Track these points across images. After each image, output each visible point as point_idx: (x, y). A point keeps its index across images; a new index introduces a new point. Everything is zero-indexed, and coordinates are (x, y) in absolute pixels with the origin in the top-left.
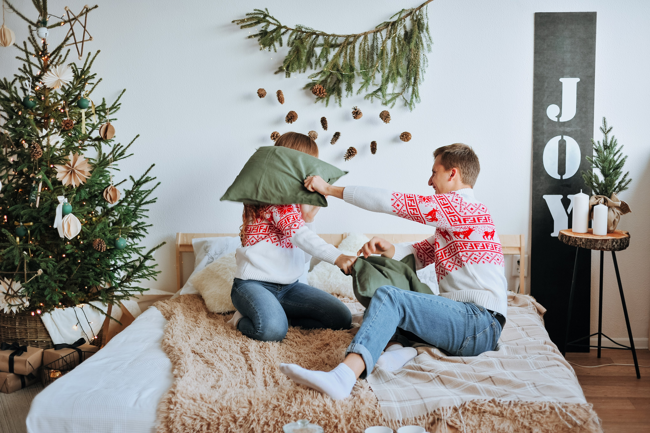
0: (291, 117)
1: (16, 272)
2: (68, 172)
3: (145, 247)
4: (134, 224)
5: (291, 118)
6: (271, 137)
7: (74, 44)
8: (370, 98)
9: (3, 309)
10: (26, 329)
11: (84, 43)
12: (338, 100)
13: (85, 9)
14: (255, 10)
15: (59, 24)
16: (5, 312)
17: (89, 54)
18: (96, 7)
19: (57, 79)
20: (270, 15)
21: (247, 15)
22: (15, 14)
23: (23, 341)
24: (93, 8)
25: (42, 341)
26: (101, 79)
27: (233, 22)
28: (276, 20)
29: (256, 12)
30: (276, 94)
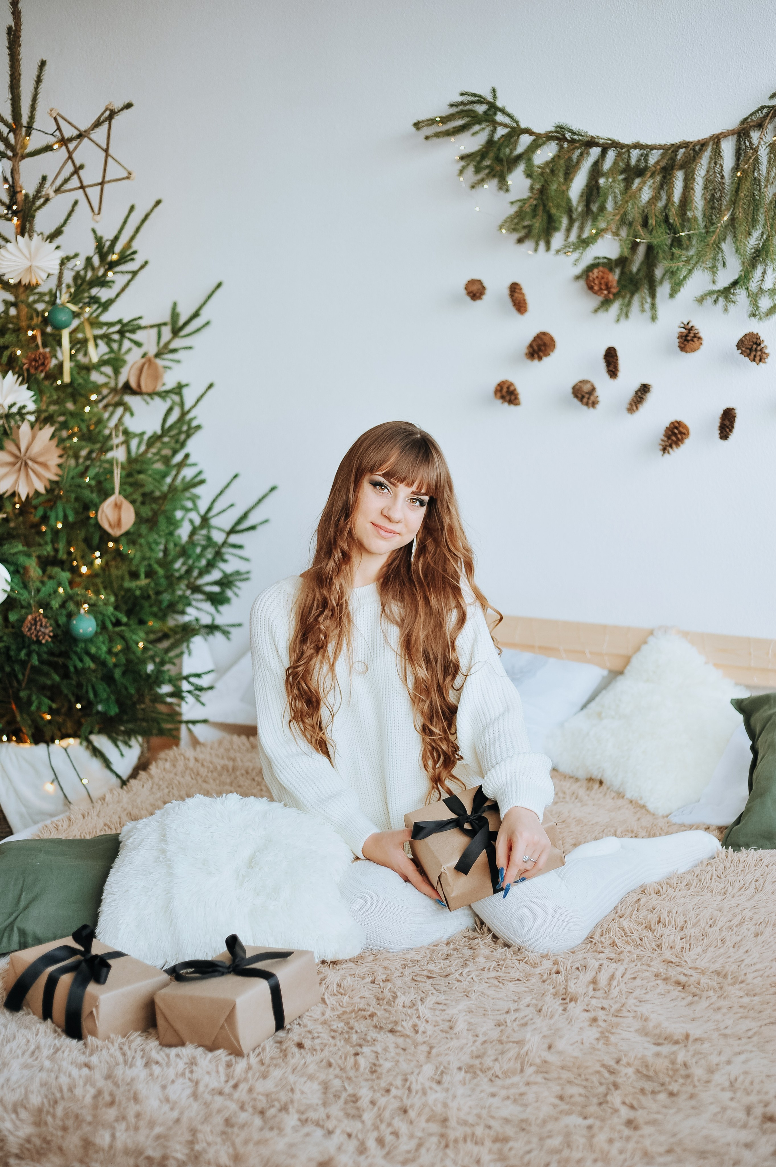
0: (539, 346)
2: (13, 466)
3: (240, 625)
4: (216, 575)
5: (540, 350)
6: (496, 392)
7: (78, 188)
8: (721, 300)
11: (106, 186)
12: (647, 306)
13: (107, 113)
14: (462, 94)
15: (48, 148)
17: (132, 208)
18: (129, 106)
20: (499, 104)
21: (452, 105)
24: (122, 109)
26: (146, 263)
27: (417, 125)
28: (509, 115)
29: (465, 98)
30: (507, 292)
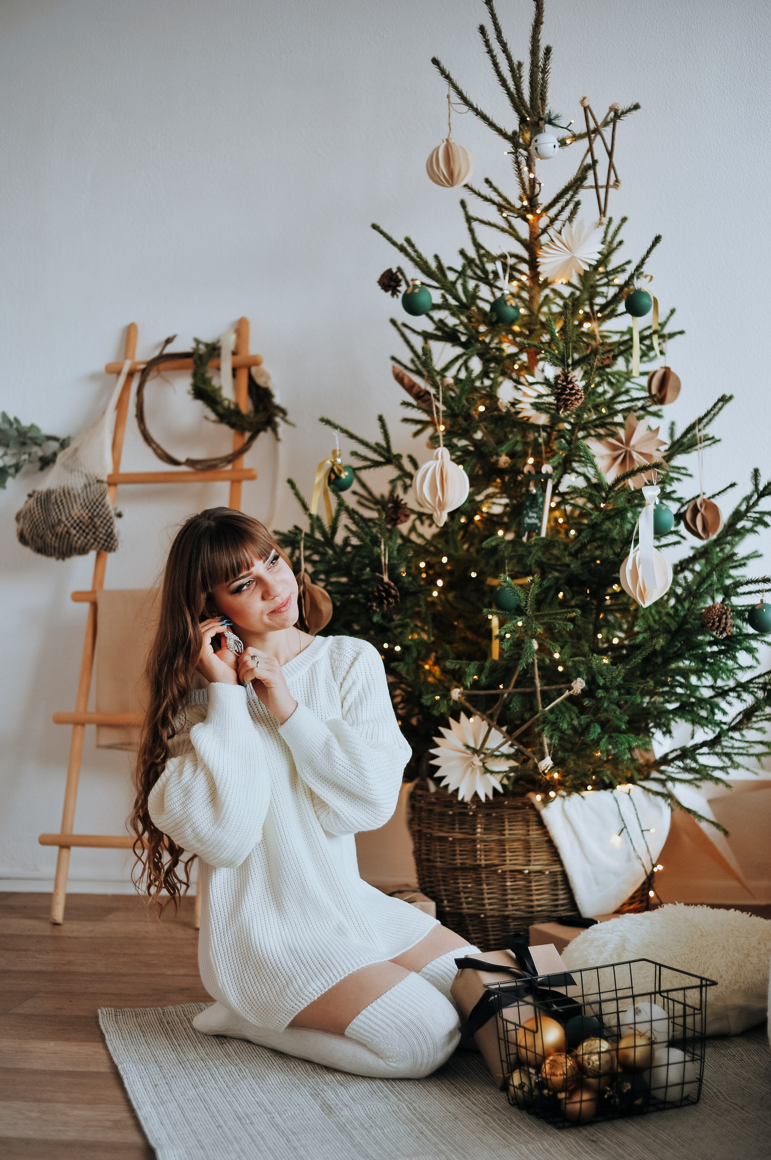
1: (510, 689)
2: (615, 459)
7: (591, 187)
9: (457, 790)
10: (501, 843)
11: (609, 190)
13: (612, 114)
16: (460, 798)
18: (636, 107)
19: (568, 257)
22: (472, 114)
23: (496, 871)
24: (629, 110)
25: (541, 872)
